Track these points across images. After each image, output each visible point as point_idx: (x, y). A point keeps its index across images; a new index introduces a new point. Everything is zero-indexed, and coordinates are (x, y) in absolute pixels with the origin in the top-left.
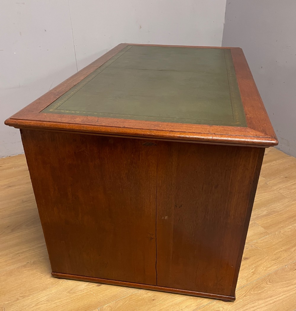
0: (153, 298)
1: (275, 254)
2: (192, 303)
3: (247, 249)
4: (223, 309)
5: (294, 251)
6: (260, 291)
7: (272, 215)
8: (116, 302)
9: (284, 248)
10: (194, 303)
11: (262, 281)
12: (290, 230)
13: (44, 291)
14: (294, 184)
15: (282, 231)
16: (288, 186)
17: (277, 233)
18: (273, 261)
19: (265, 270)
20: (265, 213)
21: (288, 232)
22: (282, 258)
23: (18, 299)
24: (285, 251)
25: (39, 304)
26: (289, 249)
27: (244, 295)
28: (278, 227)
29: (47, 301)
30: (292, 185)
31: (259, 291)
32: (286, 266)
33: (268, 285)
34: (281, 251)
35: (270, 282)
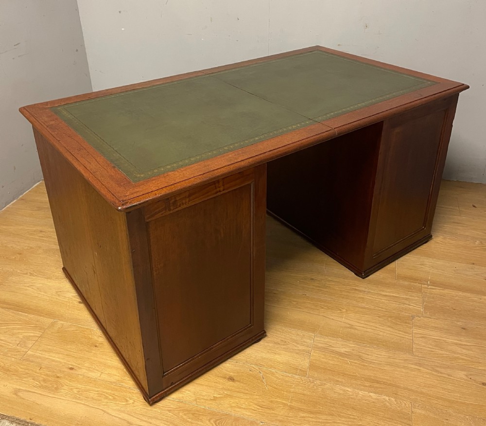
0: (97, 345)
1: (272, 402)
2: (117, 374)
3: (250, 371)
4: (133, 403)
5: (303, 417)
6: (190, 420)
7: (348, 358)
8: (70, 325)
9: (294, 404)
10: (119, 376)
11: (209, 414)
12: (341, 392)
13: (46, 280)
14: (460, 344)
15: (328, 385)
16: (444, 340)
17: (318, 382)
18: (256, 406)
19: (232, 407)
20: (343, 350)
21: (335, 392)
22: (274, 412)
23: (27, 274)
24: (291, 408)
25: (31, 287)
26: (300, 410)
27: (169, 409)
28: (331, 377)
29: (38, 288)
30: (456, 344)
31: (189, 418)
32: (262, 423)
33: (207, 422)
34: (285, 404)
35: (215, 422)
